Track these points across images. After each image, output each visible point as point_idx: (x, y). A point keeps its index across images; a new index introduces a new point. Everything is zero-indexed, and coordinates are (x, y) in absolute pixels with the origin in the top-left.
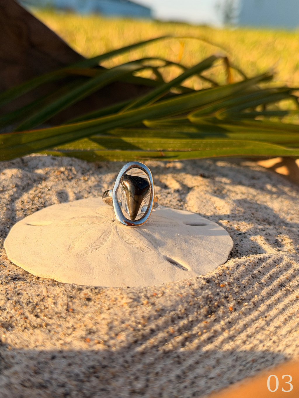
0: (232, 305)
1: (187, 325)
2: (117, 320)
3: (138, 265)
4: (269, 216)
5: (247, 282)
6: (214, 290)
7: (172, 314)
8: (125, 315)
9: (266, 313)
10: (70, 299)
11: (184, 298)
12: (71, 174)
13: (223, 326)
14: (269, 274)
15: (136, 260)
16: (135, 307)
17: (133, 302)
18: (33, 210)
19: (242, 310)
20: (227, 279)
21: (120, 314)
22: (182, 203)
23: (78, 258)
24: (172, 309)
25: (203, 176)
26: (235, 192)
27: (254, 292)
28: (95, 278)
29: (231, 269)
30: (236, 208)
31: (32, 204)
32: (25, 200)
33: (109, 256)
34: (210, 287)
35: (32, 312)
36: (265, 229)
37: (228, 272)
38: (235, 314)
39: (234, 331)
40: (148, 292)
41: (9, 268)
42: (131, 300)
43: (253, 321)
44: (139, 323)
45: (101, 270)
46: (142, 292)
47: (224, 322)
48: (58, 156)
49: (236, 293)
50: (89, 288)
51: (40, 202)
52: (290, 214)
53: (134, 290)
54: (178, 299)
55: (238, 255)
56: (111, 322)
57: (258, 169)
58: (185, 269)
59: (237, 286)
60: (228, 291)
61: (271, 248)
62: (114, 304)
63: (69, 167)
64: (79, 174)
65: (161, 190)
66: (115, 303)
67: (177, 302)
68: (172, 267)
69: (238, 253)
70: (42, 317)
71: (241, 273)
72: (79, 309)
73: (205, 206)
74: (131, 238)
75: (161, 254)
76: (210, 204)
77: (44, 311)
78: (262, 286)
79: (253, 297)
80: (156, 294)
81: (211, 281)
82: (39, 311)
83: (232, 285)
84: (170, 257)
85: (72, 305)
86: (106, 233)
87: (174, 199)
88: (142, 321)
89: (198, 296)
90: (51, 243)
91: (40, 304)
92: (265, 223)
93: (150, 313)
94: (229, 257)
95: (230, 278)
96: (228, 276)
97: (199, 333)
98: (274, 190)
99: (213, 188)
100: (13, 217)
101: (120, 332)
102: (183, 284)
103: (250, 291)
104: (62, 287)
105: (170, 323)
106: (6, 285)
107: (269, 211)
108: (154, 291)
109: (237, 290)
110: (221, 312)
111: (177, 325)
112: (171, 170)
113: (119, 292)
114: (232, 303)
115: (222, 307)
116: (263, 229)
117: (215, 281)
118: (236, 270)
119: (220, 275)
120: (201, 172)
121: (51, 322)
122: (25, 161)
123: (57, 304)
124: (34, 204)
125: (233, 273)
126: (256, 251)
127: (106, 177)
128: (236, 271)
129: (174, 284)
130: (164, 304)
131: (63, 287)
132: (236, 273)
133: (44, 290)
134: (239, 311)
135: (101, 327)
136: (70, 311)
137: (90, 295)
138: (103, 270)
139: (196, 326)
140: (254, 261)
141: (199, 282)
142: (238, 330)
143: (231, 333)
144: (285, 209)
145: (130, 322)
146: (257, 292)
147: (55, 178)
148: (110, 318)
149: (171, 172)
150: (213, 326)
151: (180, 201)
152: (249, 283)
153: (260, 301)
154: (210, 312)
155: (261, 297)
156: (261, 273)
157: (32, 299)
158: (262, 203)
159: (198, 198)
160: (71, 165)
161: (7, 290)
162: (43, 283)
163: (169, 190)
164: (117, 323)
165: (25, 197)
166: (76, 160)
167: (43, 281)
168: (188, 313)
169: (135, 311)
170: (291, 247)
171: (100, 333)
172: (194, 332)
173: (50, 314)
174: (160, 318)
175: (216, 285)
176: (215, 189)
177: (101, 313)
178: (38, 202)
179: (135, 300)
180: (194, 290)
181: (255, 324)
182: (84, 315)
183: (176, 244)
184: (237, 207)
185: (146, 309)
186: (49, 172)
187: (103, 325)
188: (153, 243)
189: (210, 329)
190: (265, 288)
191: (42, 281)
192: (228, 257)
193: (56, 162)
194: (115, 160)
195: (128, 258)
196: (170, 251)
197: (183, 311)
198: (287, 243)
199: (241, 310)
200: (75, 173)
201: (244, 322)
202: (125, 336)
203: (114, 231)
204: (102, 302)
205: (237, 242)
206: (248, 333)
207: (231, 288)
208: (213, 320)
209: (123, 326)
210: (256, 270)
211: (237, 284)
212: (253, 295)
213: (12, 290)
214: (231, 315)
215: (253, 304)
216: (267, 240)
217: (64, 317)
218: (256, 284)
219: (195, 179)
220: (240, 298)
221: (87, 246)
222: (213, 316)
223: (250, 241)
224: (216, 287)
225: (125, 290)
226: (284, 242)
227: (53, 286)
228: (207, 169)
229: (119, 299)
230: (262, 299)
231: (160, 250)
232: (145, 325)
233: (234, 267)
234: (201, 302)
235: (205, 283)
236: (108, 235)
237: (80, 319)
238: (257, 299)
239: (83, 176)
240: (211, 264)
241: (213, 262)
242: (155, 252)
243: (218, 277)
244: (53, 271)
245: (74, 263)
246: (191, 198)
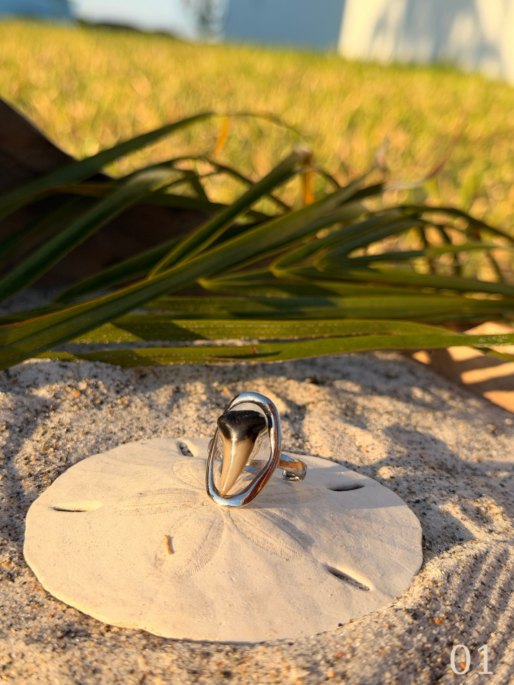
3: (287, 588)
4: (445, 456)
5: (472, 608)
6: (429, 633)
10: (195, 677)
11: (389, 655)
12: (98, 394)
14: (498, 586)
15: (281, 579)
17: (309, 675)
20: (440, 606)
22: (300, 441)
23: (179, 582)
25: (315, 382)
26: (375, 410)
27: (488, 626)
29: (441, 585)
30: (395, 448)
31: (46, 462)
32: (30, 454)
33: (233, 573)
34: (422, 628)
37: (438, 592)
40: (327, 650)
41: (47, 608)
42: (305, 673)
45: (228, 606)
46: (317, 652)
48: (69, 360)
49: (462, 632)
51: (59, 457)
52: (474, 451)
53: (302, 649)
54: (379, 659)
58: (363, 587)
59: (459, 617)
60: (449, 630)
61: (477, 528)
63: (92, 381)
64: (112, 394)
66: (278, 679)
67: (379, 666)
68: (343, 586)
71: (457, 591)
73: (341, 445)
74: (261, 534)
75: (317, 561)
76: (347, 440)
78: (497, 611)
79: (489, 637)
80: (343, 654)
81: (418, 614)
83: (452, 617)
84: (334, 567)
86: (214, 527)
89: (408, 650)
90: (119, 553)
92: (445, 474)
95: (445, 605)
96: (441, 600)
98: (428, 398)
99: (339, 405)
100: (18, 493)
102: (378, 626)
103: (482, 625)
104: (170, 651)
106: (64, 653)
107: (441, 447)
108: (335, 647)
109: (462, 626)
110: (452, 676)
112: (260, 371)
113: (279, 655)
115: (450, 666)
116: (451, 489)
117: (424, 614)
118: (448, 585)
119: (429, 600)
120: (310, 372)
122: (12, 374)
124: (49, 463)
125: (446, 593)
126: (452, 535)
128: (449, 587)
130: (362, 674)
131: (174, 651)
132: (451, 592)
133: (141, 661)
137: (226, 666)
138: (230, 606)
140: (469, 564)
141: (402, 620)
144: (464, 440)
146: (492, 626)
147: (72, 404)
149: (263, 376)
151: (296, 436)
152: (474, 609)
153: (501, 643)
154: (434, 678)
155: (501, 636)
156: (485, 585)
158: (426, 432)
159: (324, 429)
160: (95, 377)
161: (70, 663)
165: (29, 447)
166: (103, 365)
170: (506, 522)
175: (428, 620)
176: (343, 406)
178: (55, 456)
179: (311, 671)
180: (399, 637)
183: (335, 536)
184: (394, 445)
186: (59, 391)
188: (299, 539)
190: (501, 616)
193: (69, 373)
194: (171, 364)
195: (266, 576)
196: (330, 552)
198: (497, 514)
200: (105, 391)
203: (227, 521)
207: (453, 623)
210: (477, 581)
211: (459, 615)
212: (488, 633)
213: (80, 663)
214: (468, 678)
215: (492, 650)
216: (465, 511)
218: (486, 611)
219: (305, 388)
220: (471, 642)
221: (189, 556)
223: (439, 515)
224: (430, 626)
225: (286, 650)
226: (490, 512)
227: (154, 651)
229: (284, 672)
230: (503, 638)
231: (313, 553)
233: (444, 579)
234: (416, 661)
235: (411, 620)
236: (220, 530)
238: (497, 640)
239: (119, 396)
240: (402, 571)
241: (403, 568)
242: (308, 559)
243: (426, 605)
244: (141, 614)
245: (175, 595)
246: (313, 430)
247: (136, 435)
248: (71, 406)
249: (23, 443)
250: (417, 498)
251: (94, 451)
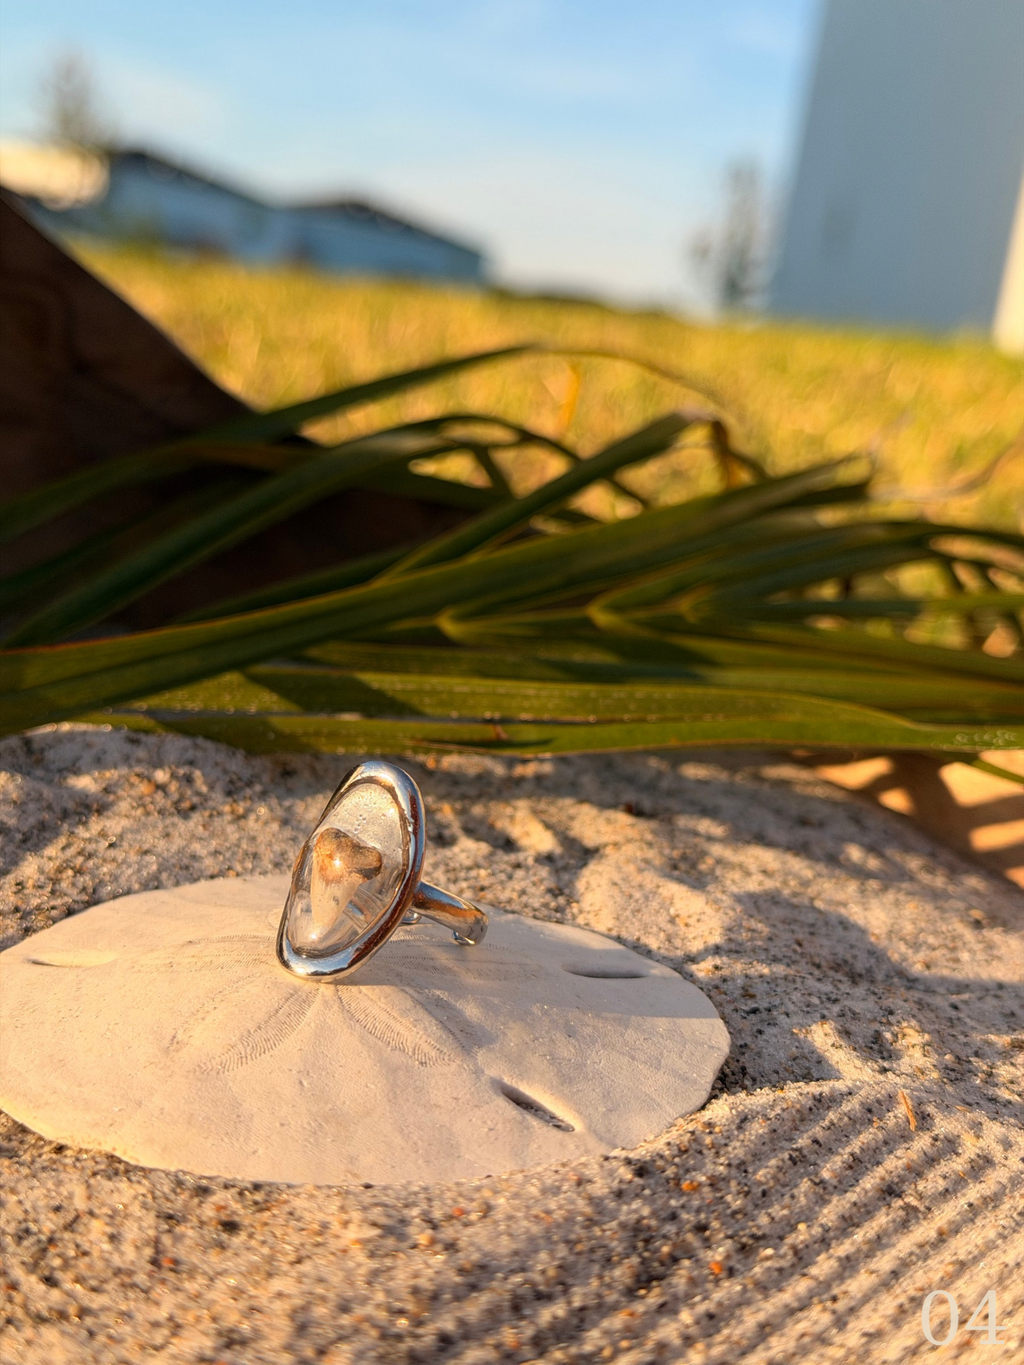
0: (720, 1254)
1: (565, 1322)
2: (323, 1299)
3: (405, 1108)
4: (855, 952)
5: (774, 1177)
6: (660, 1202)
7: (513, 1284)
8: (352, 1284)
9: (834, 1285)
10: (167, 1224)
11: (559, 1226)
12: (189, 793)
13: (687, 1327)
14: (850, 1150)
15: (399, 1092)
16: (387, 1255)
17: (381, 1237)
18: (54, 913)
19: (756, 1274)
20: (705, 1163)
21: (336, 1279)
22: (561, 900)
23: (198, 1079)
24: (515, 1266)
25: (634, 811)
26: (741, 866)
27: (797, 1210)
28: (255, 1152)
29: (721, 1132)
30: (744, 923)
31: (53, 892)
32: (29, 878)
33: (308, 1074)
34: (647, 1192)
35: (32, 1267)
36: (839, 997)
37: (708, 1140)
38: (730, 1289)
39: (723, 1347)
40: (436, 1203)
42: (375, 1232)
43: (791, 1312)
44: (401, 1312)
45: (278, 1125)
46: (414, 1204)
47: (691, 1315)
48: (147, 732)
49: (735, 1213)
50: (233, 1186)
51: (80, 887)
52: (924, 948)
53: (387, 1195)
54: (535, 1229)
55: (747, 1083)
56: (305, 1308)
57: (820, 792)
58: (563, 1124)
59: (739, 1188)
60: (709, 1205)
61: (858, 1063)
62: (318, 1245)
63: (183, 771)
64: (218, 796)
65: (492, 854)
66: (319, 1239)
67: (532, 1239)
68: (519, 1118)
69: (747, 1076)
70: (68, 1286)
71: (752, 1146)
72: (195, 1258)
73: (638, 911)
74: (384, 1017)
75: (483, 1072)
76: (654, 904)
77: (75, 1266)
78: (824, 1192)
79: (793, 1228)
80: (464, 1212)
81: (650, 1169)
82: (57, 1262)
83: (721, 1185)
84: (515, 1085)
85: (174, 1245)
87: (533, 886)
88: (410, 1307)
89: (604, 1223)
90: (111, 1027)
91: (61, 1239)
92: (839, 976)
93: (441, 1279)
94: (713, 1088)
95: (715, 1163)
96: (709, 1154)
97: (607, 1353)
98: (873, 863)
99: (667, 851)
101: (333, 1342)
102: (557, 1177)
103: (783, 1208)
104: (139, 1182)
105: (506, 1315)
107: (853, 936)
108: (455, 1201)
109: (738, 1202)
110: (683, 1281)
111: (532, 1322)
112: (527, 787)
113: (337, 1202)
114: (721, 1249)
115: (686, 1263)
116: (834, 997)
117: (663, 1172)
118: (736, 1133)
119: (682, 1152)
120: (630, 796)
121: (97, 1301)
122: (35, 746)
123: (119, 1241)
124: (58, 893)
125: (726, 1145)
126: (806, 1072)
127: (306, 808)
128: (738, 1136)
129: (526, 1176)
130: (488, 1248)
131: (145, 1181)
132: (738, 1144)
133: (79, 1191)
134: (744, 1278)
135: (268, 1325)
136: (166, 1264)
137: (234, 1213)
138: (282, 1125)
139: (595, 1325)
140: (798, 1106)
141: (611, 1173)
142: (737, 1343)
143: (716, 1351)
144: (908, 928)
145: (368, 1310)
146: (807, 1212)
147: (135, 804)
148: (303, 1293)
149: (529, 796)
150: (653, 1326)
151: (556, 892)
152: (779, 1180)
153: (815, 1242)
154: (644, 1278)
155: (820, 1230)
156: (820, 1145)
157: (35, 1221)
158: (832, 909)
159: (615, 884)
160: (191, 763)
162: (75, 1166)
163: (521, 856)
164: (325, 1310)
165: (30, 868)
166: (209, 745)
167: (78, 1160)
168: (570, 1281)
169: (390, 1269)
170: (926, 1059)
171: (265, 1345)
172: (588, 1348)
173: (95, 1274)
174: (474, 1294)
175: (668, 1183)
176: (676, 854)
177: (270, 1275)
178: (74, 885)
179: (388, 1231)
180: (591, 1199)
181: (798, 1321)
182: (211, 1279)
183: (537, 1039)
184: (745, 917)
185: (426, 1263)
186: (116, 782)
187: (277, 1316)
188: (457, 1032)
189: (641, 1339)
190: (835, 1199)
191: (73, 1159)
192: (709, 1090)
193: (141, 753)
194: (341, 750)
195: (369, 1085)
196: (516, 1062)
197: (551, 1273)
198: (913, 1046)
199: (752, 1273)
200: (204, 789)
201: (761, 1317)
202: (349, 1356)
203: (326, 991)
204: (275, 1237)
205: (742, 1039)
206: (771, 1353)
207: (719, 1195)
208: (654, 1307)
209: (346, 1320)
210: (805, 1136)
211: (739, 1184)
212: (793, 1222)
214: (718, 1289)
215: (791, 1253)
216: (845, 1033)
217: (143, 1287)
218: (805, 1185)
219: (609, 821)
220: (747, 1231)
221: (234, 1039)
222: (656, 1291)
223: (789, 1036)
224: (668, 1191)
225: (355, 1194)
226: (902, 1043)
227: (109, 1178)
228: (651, 787)
229: (336, 1227)
230: (823, 1236)
231: (479, 1058)
232: (421, 1319)
233: (732, 1122)
234: (614, 1244)
235: (629, 1176)
237: (198, 1296)
238: (807, 1237)
239: (230, 800)
240: (654, 1109)
241: (659, 1105)
242: (465, 1066)
243: (674, 1157)
244: (111, 1125)
245: (184, 1098)
246: (594, 884)
247: (239, 868)
248: (133, 807)
249: (23, 859)
250: (754, 1005)
251: (151, 885)
